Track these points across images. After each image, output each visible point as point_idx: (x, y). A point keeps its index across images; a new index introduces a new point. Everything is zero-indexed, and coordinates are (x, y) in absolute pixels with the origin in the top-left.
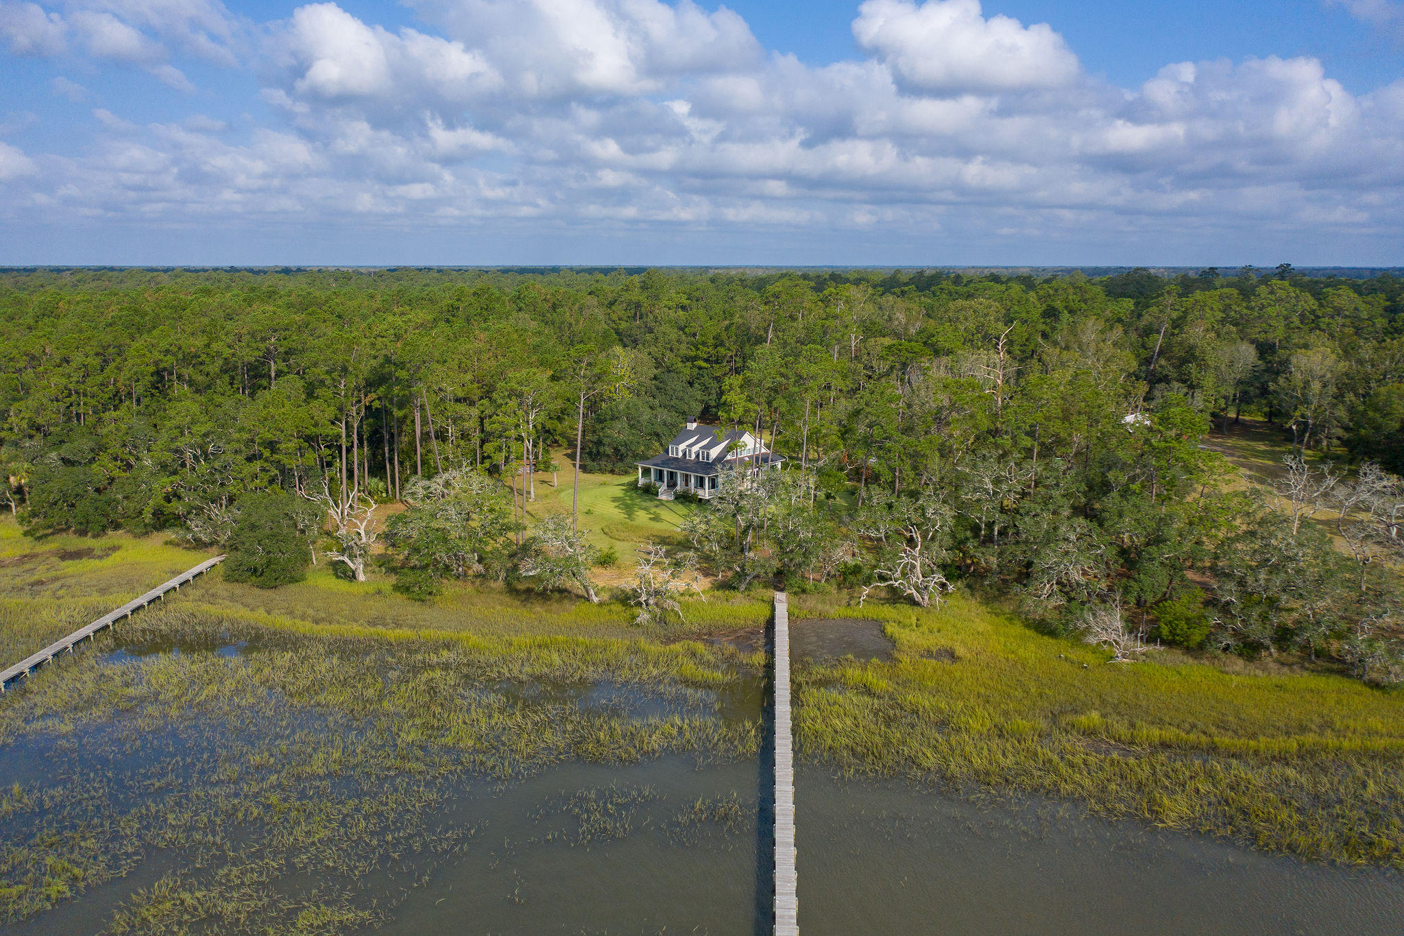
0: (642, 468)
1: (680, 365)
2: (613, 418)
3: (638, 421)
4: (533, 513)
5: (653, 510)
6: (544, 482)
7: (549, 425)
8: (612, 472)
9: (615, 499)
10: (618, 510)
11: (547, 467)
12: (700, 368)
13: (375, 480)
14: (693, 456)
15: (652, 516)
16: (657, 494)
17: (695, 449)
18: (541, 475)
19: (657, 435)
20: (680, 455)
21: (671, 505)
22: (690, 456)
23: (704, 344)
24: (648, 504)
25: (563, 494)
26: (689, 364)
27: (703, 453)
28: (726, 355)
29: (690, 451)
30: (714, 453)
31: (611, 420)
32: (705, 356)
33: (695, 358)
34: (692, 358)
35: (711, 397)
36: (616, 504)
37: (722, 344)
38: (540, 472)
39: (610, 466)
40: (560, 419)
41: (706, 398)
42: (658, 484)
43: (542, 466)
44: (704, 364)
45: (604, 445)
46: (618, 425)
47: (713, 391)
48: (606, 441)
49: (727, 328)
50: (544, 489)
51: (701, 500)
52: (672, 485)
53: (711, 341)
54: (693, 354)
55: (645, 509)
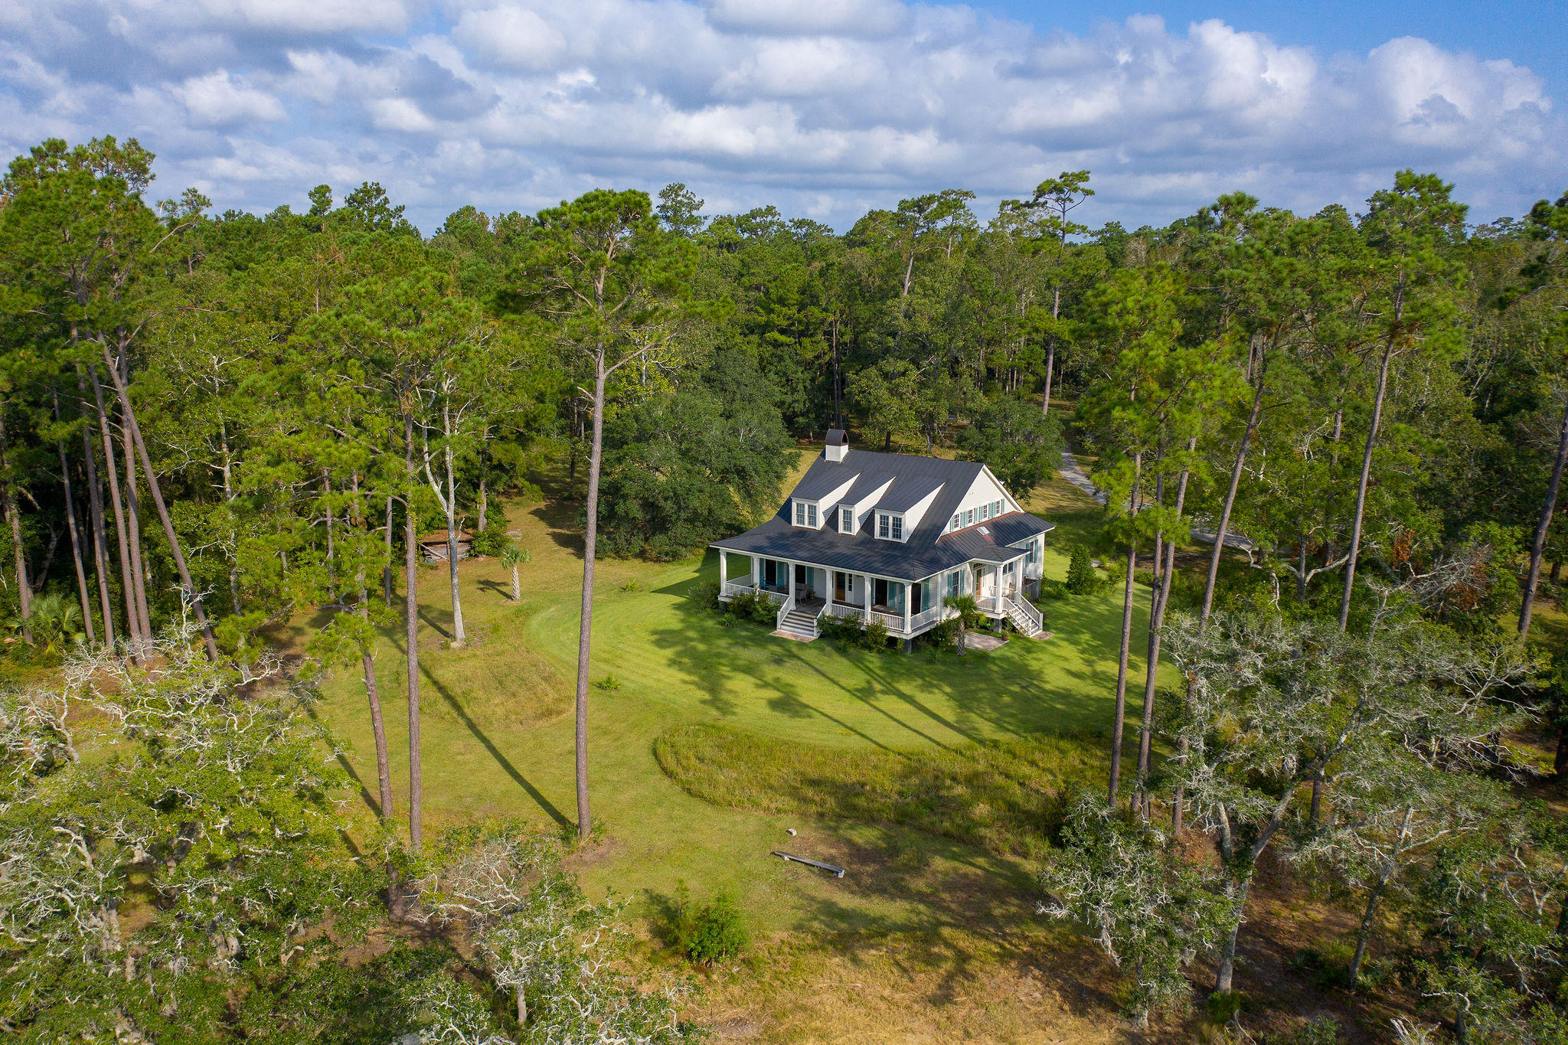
0: (728, 555)
1: (739, 339)
2: (642, 437)
3: (700, 443)
4: (457, 691)
5: (771, 672)
6: (487, 584)
7: (498, 452)
8: (642, 555)
9: (663, 638)
10: (677, 676)
11: (497, 545)
12: (776, 344)
13: (54, 600)
14: (856, 527)
15: (775, 695)
16: (773, 624)
17: (861, 508)
18: (487, 567)
19: (741, 472)
20: (821, 522)
21: (811, 655)
22: (848, 525)
23: (781, 301)
24: (751, 654)
25: (535, 622)
26: (755, 338)
27: (884, 519)
28: (823, 322)
29: (848, 515)
30: (913, 518)
31: (638, 439)
32: (785, 323)
33: (765, 328)
34: (759, 326)
35: (796, 396)
36: (669, 653)
37: (815, 300)
38: (482, 558)
39: (638, 543)
40: (522, 440)
41: (789, 399)
42: (773, 596)
43: (485, 545)
44: (783, 338)
45: (625, 497)
46: (655, 452)
47: (800, 386)
48: (631, 488)
49: (822, 273)
50: (491, 609)
51: (892, 641)
52: (809, 600)
53: (794, 297)
54: (762, 319)
55: (749, 670)
